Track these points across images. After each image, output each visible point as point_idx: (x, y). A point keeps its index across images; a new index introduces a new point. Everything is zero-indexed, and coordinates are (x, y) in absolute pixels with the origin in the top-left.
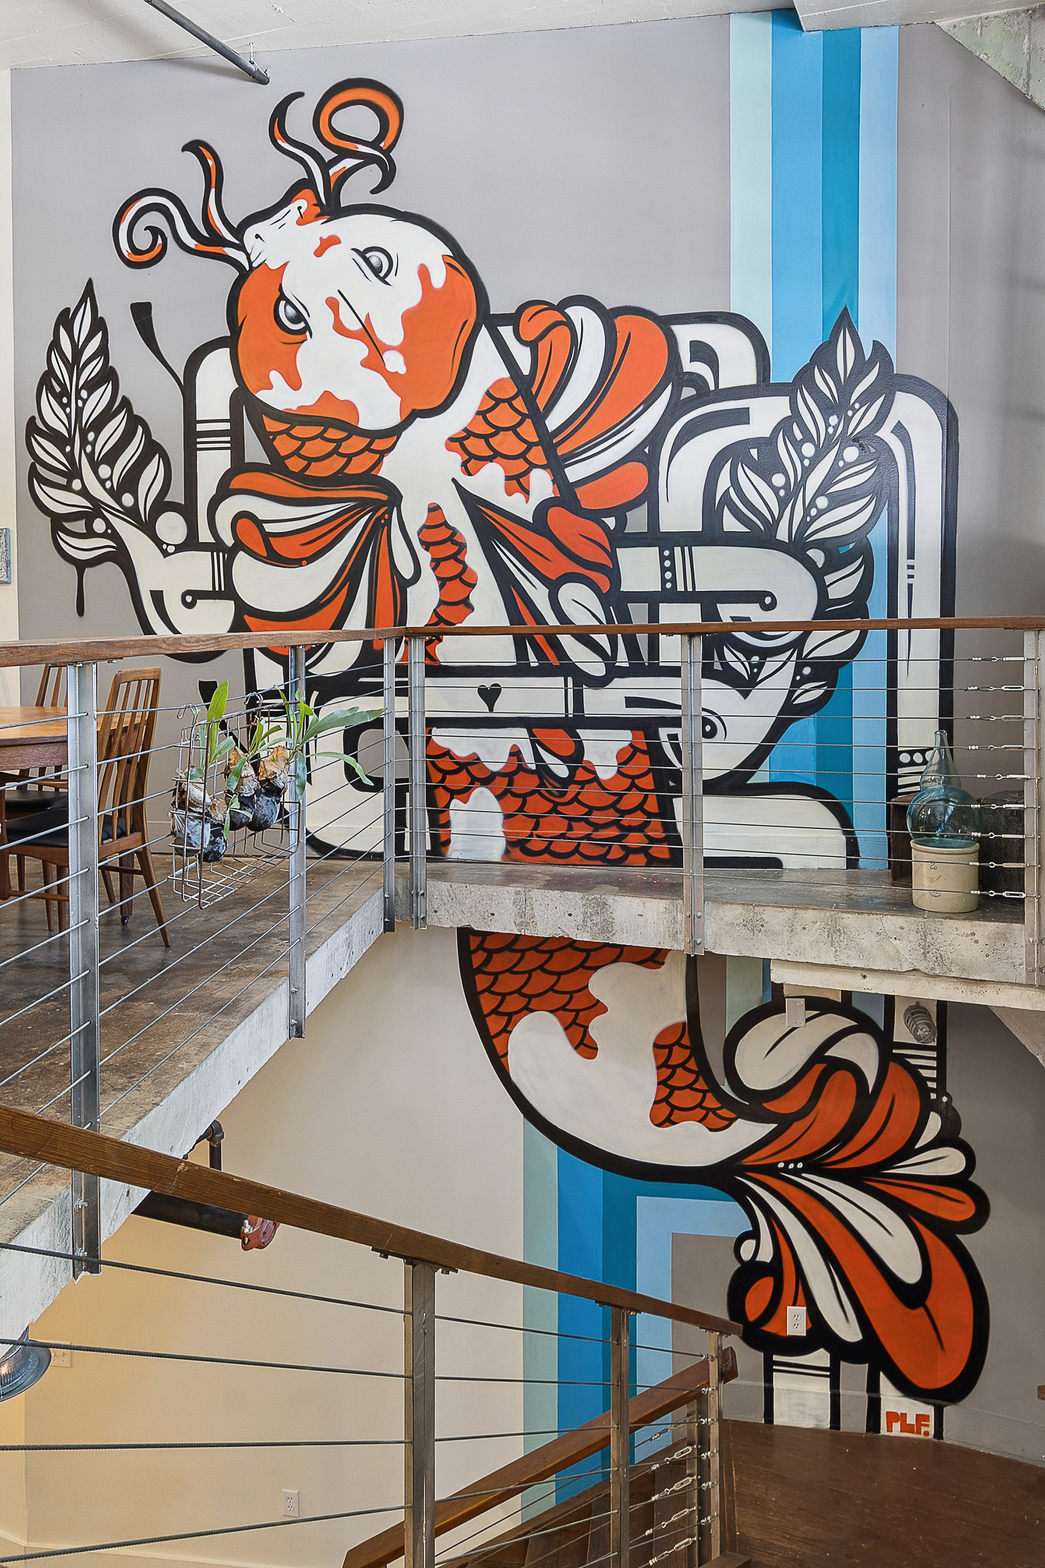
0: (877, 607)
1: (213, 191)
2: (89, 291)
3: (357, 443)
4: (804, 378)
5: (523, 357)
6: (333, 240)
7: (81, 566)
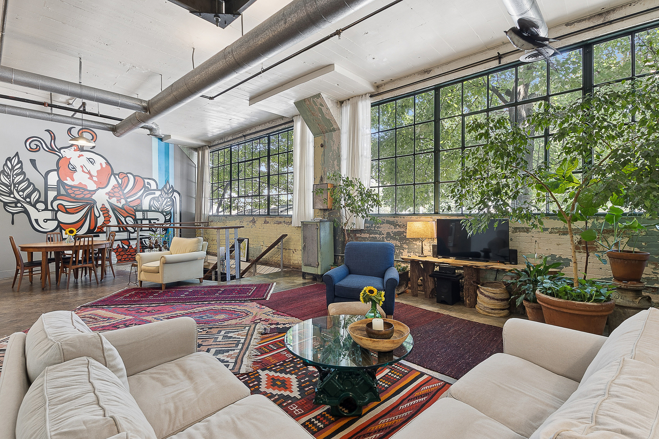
0: (172, 222)
1: (53, 141)
2: (17, 154)
3: (86, 192)
4: (163, 189)
5: (120, 181)
6: (82, 155)
7: (13, 214)
